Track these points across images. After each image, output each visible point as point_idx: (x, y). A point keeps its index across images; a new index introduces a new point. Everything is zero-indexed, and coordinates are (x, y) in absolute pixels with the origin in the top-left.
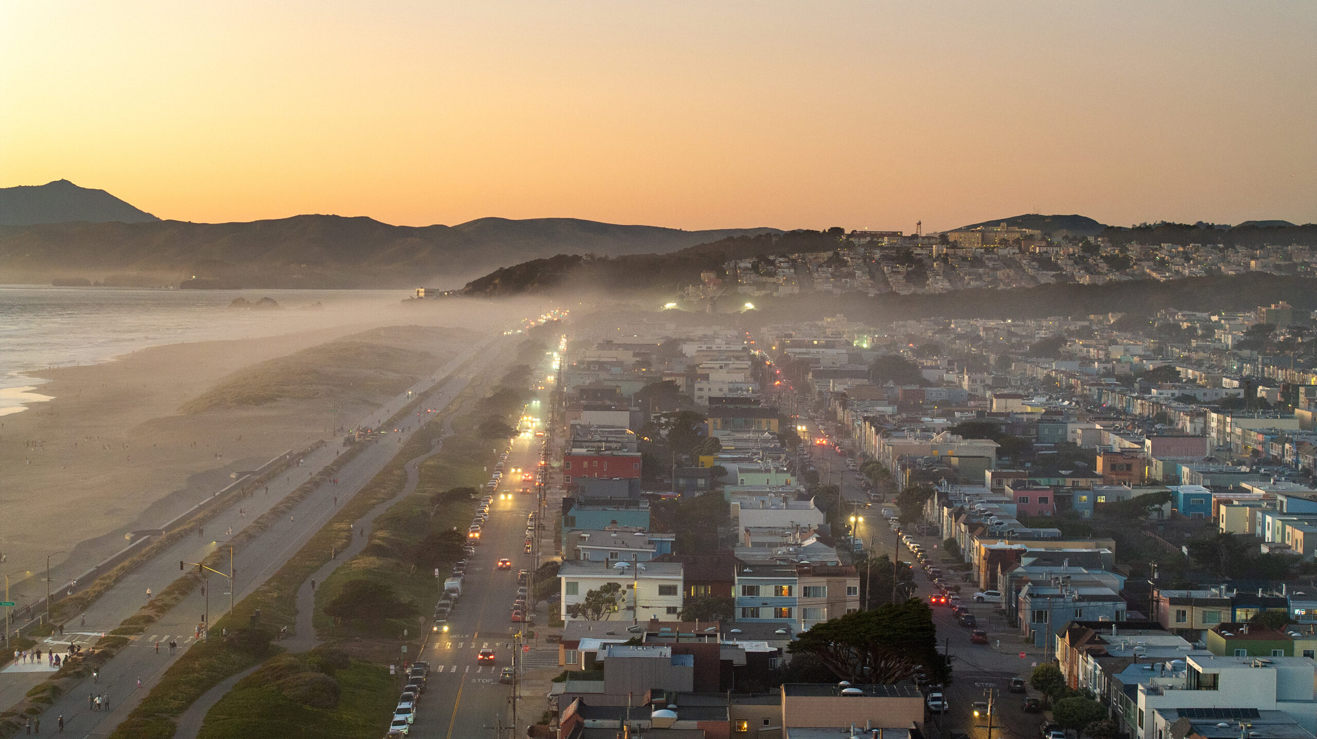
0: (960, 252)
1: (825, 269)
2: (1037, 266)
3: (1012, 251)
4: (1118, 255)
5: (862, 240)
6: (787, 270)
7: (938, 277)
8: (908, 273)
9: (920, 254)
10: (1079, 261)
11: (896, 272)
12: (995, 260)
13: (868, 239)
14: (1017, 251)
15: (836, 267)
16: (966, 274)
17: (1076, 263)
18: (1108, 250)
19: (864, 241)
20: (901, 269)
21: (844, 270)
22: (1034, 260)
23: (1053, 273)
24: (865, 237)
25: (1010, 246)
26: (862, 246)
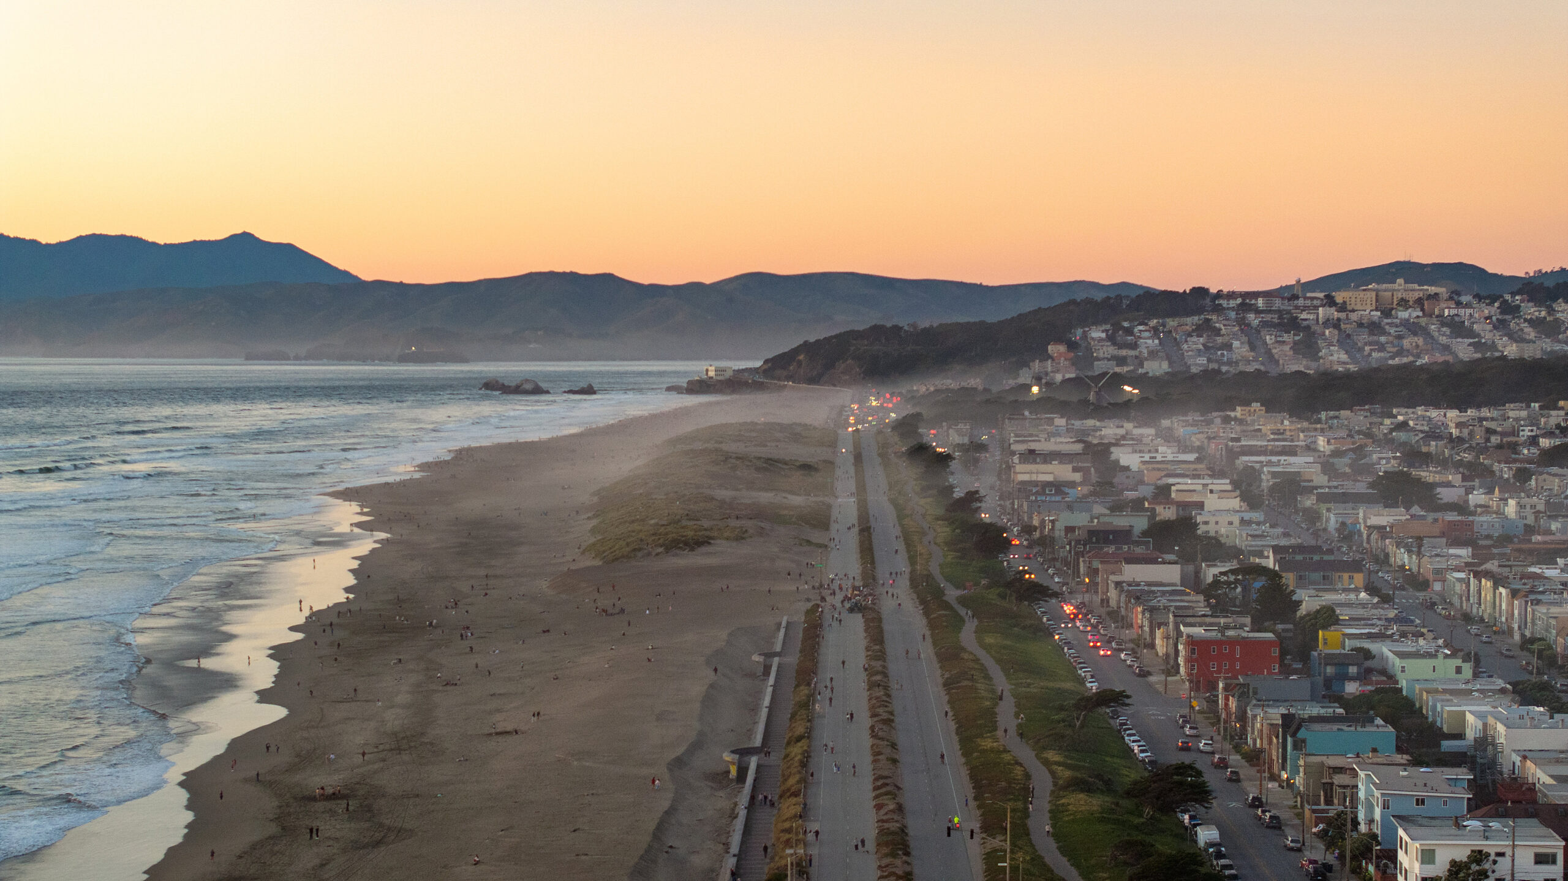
0: (1354, 317)
1: (1195, 339)
2: (1448, 333)
3: (1415, 314)
4: (1545, 318)
5: (1231, 302)
6: (1150, 341)
7: (1332, 348)
8: (1295, 343)
9: (1306, 320)
10: (1500, 325)
11: (1280, 342)
12: (1397, 326)
13: (1239, 301)
14: (1420, 314)
15: (1208, 336)
16: (1366, 344)
17: (1495, 327)
18: (1532, 311)
19: (1233, 303)
20: (1286, 337)
21: (1219, 340)
22: (1443, 324)
23: (1472, 341)
24: (1236, 299)
25: (1410, 307)
26: (1233, 309)
